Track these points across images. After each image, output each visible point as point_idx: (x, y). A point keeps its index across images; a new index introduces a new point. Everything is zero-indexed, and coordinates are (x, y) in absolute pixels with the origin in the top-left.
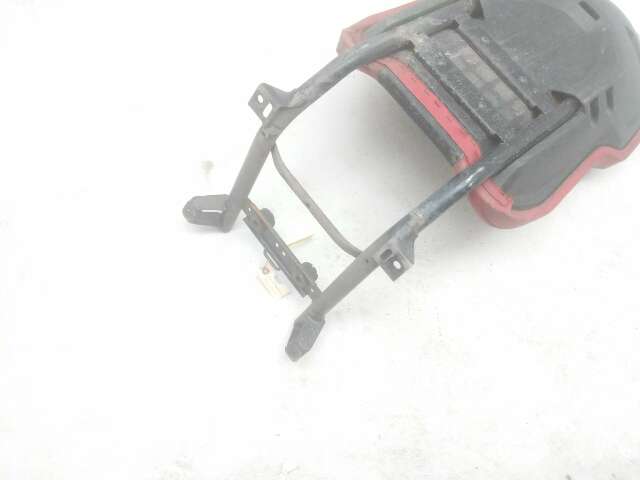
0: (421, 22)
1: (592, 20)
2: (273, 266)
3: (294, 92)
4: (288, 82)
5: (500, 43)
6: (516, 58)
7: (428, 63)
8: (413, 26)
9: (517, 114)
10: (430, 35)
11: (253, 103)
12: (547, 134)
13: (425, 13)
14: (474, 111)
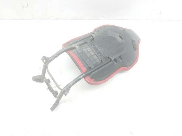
0: (79, 43)
1: (121, 40)
3: (50, 57)
4: (49, 55)
5: (97, 47)
6: (99, 50)
7: (78, 52)
8: (76, 44)
9: (97, 62)
10: (80, 46)
11: (42, 59)
12: (102, 66)
13: (80, 41)
14: (86, 62)
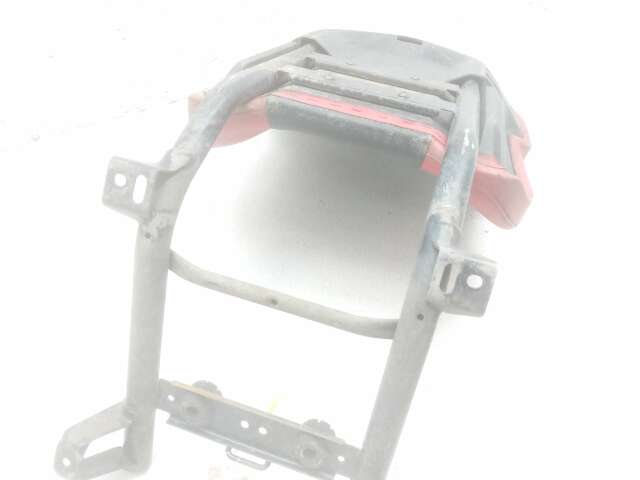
2: (254, 465)
